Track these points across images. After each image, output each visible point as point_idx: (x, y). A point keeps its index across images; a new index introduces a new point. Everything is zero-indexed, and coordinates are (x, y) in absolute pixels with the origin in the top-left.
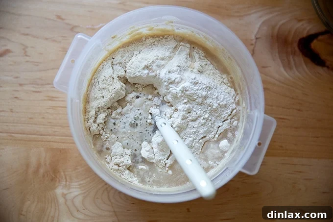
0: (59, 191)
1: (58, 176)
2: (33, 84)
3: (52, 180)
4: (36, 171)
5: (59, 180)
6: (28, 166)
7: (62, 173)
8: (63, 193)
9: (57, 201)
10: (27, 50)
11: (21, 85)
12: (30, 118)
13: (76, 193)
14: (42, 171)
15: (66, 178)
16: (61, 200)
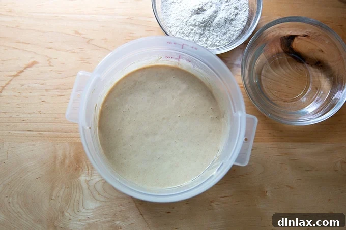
0: (83, 178)
1: (81, 166)
2: (57, 89)
3: (76, 170)
4: (63, 162)
5: (82, 170)
6: (55, 158)
7: (85, 163)
8: (86, 180)
9: (82, 187)
10: (50, 61)
11: (47, 90)
12: (56, 118)
13: (97, 180)
14: (67, 162)
15: (88, 167)
16: (85, 186)
